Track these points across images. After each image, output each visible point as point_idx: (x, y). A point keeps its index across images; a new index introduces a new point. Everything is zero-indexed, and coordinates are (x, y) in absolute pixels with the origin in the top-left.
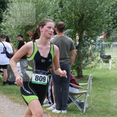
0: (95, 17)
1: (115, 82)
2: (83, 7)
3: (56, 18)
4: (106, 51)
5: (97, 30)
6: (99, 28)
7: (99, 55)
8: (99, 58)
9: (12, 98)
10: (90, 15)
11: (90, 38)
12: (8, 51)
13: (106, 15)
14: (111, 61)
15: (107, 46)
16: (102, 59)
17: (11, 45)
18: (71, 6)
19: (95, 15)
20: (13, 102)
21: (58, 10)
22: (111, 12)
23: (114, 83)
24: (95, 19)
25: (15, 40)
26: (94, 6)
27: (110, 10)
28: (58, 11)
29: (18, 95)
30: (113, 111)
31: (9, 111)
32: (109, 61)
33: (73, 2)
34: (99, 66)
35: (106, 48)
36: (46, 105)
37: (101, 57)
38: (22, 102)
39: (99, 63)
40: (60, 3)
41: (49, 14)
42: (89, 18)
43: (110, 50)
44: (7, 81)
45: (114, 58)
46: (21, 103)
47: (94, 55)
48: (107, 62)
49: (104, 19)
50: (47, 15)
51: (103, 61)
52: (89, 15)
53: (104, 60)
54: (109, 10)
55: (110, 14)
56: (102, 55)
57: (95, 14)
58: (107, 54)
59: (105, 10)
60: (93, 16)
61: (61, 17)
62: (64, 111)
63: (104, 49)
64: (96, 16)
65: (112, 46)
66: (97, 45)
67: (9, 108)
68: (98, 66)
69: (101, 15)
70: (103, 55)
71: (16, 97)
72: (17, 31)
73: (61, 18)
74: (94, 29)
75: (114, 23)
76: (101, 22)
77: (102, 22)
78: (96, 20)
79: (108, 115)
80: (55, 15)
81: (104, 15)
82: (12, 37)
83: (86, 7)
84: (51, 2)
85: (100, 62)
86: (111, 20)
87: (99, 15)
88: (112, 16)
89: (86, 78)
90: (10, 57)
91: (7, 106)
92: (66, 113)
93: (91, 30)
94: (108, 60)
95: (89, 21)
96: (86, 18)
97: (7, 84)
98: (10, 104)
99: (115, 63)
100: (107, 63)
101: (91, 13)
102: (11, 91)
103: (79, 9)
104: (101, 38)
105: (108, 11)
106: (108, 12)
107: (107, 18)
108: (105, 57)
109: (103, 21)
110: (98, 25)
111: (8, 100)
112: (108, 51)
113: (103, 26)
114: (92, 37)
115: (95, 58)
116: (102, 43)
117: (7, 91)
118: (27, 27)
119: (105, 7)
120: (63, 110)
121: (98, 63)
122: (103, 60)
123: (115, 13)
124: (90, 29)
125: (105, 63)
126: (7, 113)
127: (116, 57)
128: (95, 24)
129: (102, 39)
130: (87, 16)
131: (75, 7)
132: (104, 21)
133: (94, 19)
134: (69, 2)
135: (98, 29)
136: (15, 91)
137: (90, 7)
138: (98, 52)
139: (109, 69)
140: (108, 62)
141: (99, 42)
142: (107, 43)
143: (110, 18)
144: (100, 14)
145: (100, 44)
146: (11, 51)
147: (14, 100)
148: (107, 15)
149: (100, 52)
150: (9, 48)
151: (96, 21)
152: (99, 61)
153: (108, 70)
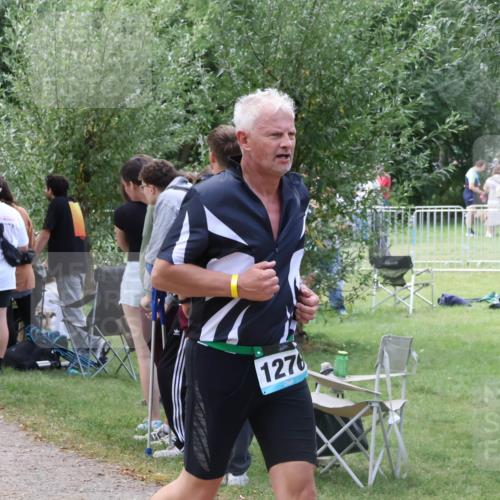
0: (342, 111)
1: (432, 361)
2: (297, 71)
3: (194, 112)
4: (392, 241)
5: (354, 159)
6: (360, 150)
7: (366, 254)
8: (366, 266)
9: (28, 423)
10: (325, 100)
11: (328, 188)
12: (9, 240)
13: (383, 101)
14: (413, 277)
15: (396, 221)
16: (377, 270)
17: (21, 212)
18: (248, 66)
19: (343, 101)
20: (32, 438)
21: (199, 83)
22: (402, 91)
23: (429, 364)
24: (342, 118)
25: (36, 194)
26: (336, 68)
27: (400, 82)
28: (201, 87)
29: (52, 411)
30: (429, 476)
31: (17, 475)
32: (405, 277)
33: (257, 52)
34: (367, 298)
35: (393, 227)
36: (164, 451)
37: (374, 261)
38: (68, 439)
39: (366, 285)
40: (206, 55)
41: (164, 95)
42: (321, 112)
43: (408, 238)
44: (6, 355)
45: (424, 265)
46: (65, 442)
47: (345, 255)
48: (398, 282)
49: (378, 116)
50: (159, 99)
51: (381, 280)
52: (318, 100)
53: (385, 272)
54: (394, 82)
55: (400, 98)
56: (375, 254)
57: (343, 98)
58: (396, 250)
59: (381, 84)
60: (336, 106)
61: (212, 108)
62: (238, 478)
63: (382, 233)
64: (348, 106)
65: (413, 218)
66: (354, 217)
67: (17, 464)
68: (364, 299)
69: (367, 101)
70: (380, 255)
71: (43, 421)
72: (43, 160)
73: (212, 113)
74: (340, 156)
75: (418, 134)
76: (367, 128)
77: (371, 128)
78: (346, 120)
79: (412, 490)
80: (191, 102)
81: (378, 100)
82: (25, 184)
83: (307, 73)
84: (170, 51)
85: (370, 282)
86: (406, 121)
87: (360, 100)
88: (409, 105)
89: (318, 345)
90: (18, 261)
91: (9, 454)
92: (243, 484)
93: (329, 158)
94: (402, 275)
95: (320, 123)
96: (310, 115)
97: (9, 369)
98: (20, 447)
99: (427, 285)
100: (398, 288)
101: (328, 92)
102: (26, 397)
103: (278, 78)
104: (372, 188)
105: (393, 87)
106: (390, 89)
107: (388, 115)
108: (387, 263)
109: (374, 123)
110: (356, 139)
111: (15, 432)
112: (399, 241)
113: (377, 142)
114: (335, 187)
115: (352, 265)
116: (375, 210)
117: (8, 394)
118: (80, 147)
119: (380, 70)
120: (234, 475)
121: (363, 286)
122: (380, 275)
123: (419, 95)
124: (327, 153)
125: (392, 287)
126: (12, 485)
127: (430, 265)
128: (346, 137)
129: (374, 194)
130: (311, 107)
131: (266, 71)
132: (380, 123)
133: (338, 117)
134: (241, 53)
135: (357, 155)
136: (41, 394)
137: (323, 72)
138: (359, 244)
139: (406, 310)
140: (400, 282)
141: (363, 204)
142: (393, 209)
143: (401, 112)
144: (360, 96)
145: (369, 211)
146: (21, 240)
147: (35, 430)
148: (387, 102)
149: (367, 244)
150: (13, 226)
151: (348, 125)
152: (367, 277)
153: (403, 314)
